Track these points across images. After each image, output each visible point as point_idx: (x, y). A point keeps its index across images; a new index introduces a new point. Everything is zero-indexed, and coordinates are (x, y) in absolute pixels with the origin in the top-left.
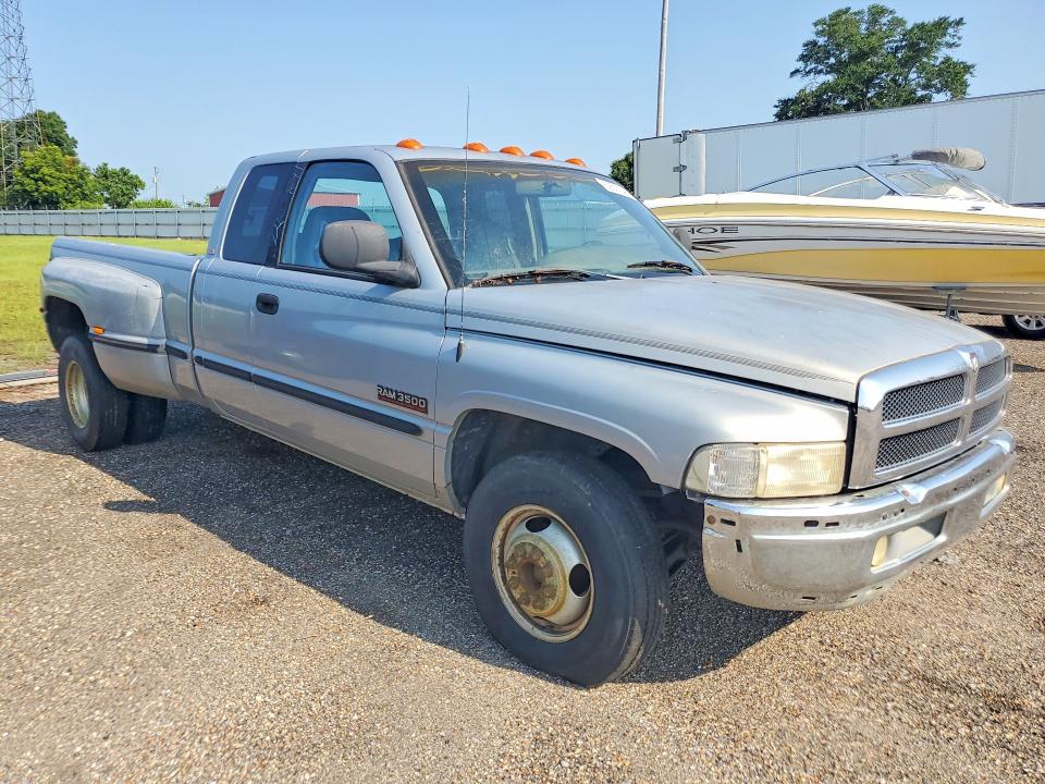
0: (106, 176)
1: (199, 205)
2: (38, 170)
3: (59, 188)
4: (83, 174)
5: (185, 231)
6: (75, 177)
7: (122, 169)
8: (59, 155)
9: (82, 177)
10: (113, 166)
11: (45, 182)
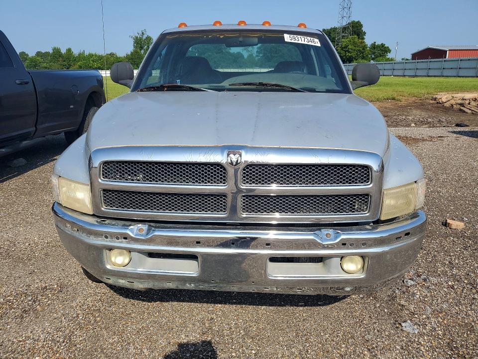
0: (374, 48)
1: (407, 60)
2: (347, 47)
3: (353, 54)
4: (365, 47)
5: (396, 73)
6: (361, 49)
7: (382, 44)
8: (356, 40)
9: (364, 49)
10: (378, 43)
11: (349, 52)
